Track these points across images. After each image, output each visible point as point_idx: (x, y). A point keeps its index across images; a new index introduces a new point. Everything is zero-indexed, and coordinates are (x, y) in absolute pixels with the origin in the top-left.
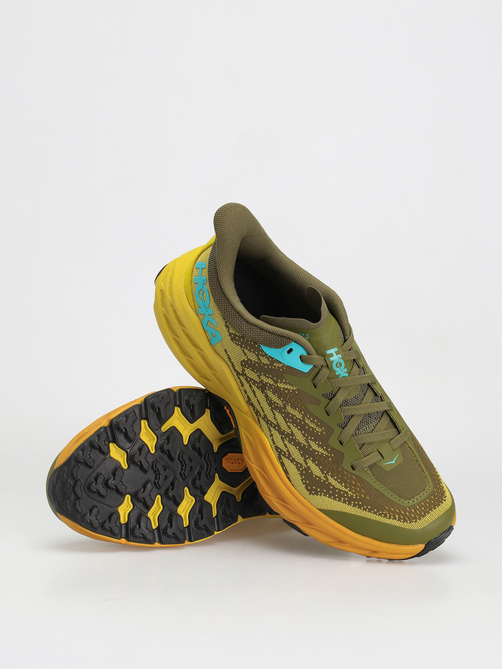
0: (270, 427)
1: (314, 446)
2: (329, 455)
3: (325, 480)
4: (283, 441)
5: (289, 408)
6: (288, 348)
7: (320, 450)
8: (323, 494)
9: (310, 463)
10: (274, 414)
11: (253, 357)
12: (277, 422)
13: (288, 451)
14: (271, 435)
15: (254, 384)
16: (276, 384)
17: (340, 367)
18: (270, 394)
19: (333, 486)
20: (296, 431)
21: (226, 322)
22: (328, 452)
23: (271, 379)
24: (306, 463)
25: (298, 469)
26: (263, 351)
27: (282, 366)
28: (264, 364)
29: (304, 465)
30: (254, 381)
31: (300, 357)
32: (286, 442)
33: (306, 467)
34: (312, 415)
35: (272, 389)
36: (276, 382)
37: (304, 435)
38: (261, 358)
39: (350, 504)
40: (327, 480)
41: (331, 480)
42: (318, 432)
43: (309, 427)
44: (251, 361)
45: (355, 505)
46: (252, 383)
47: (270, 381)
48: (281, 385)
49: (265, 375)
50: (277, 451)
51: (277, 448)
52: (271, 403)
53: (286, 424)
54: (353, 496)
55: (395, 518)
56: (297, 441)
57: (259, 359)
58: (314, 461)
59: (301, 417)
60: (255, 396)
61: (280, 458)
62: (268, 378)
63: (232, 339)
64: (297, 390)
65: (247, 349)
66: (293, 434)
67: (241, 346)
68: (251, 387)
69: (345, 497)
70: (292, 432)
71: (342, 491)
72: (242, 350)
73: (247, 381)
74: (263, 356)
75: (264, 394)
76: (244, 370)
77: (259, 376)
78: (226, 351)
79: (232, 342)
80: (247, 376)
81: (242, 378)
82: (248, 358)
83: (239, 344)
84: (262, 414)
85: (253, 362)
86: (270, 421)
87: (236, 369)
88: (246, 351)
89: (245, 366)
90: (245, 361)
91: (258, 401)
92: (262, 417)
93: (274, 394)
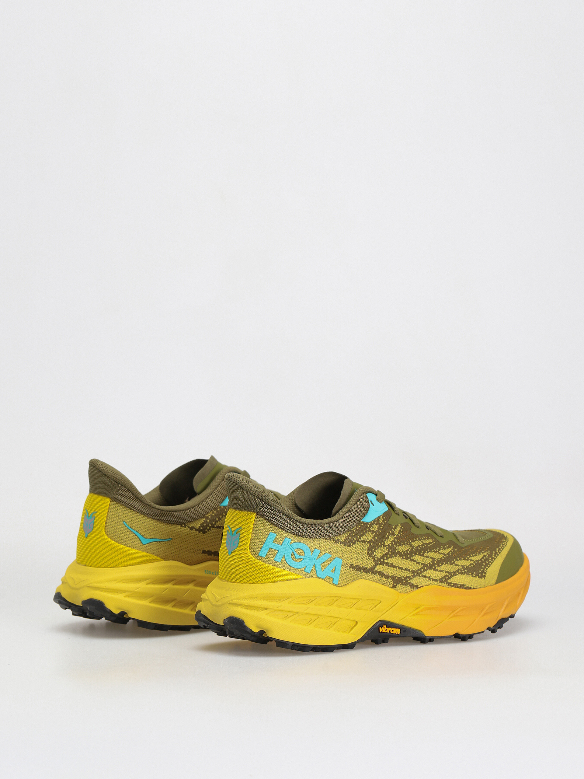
0: (422, 574)
2: (452, 548)
4: (437, 570)
5: (414, 544)
7: (448, 550)
9: (458, 563)
10: (415, 561)
11: (369, 537)
12: (422, 564)
13: (446, 572)
14: (430, 578)
15: (388, 558)
18: (400, 549)
19: (478, 560)
20: (431, 555)
21: (334, 540)
25: (462, 573)
26: (367, 523)
29: (459, 568)
30: (385, 555)
33: (461, 567)
35: (396, 542)
36: (393, 534)
38: (372, 529)
41: (474, 559)
44: (371, 541)
46: (386, 559)
47: (391, 538)
48: (397, 532)
49: (386, 539)
50: (443, 582)
51: (441, 581)
52: (407, 556)
53: (424, 556)
54: (487, 553)
57: (373, 532)
60: (395, 567)
61: (450, 584)
63: (350, 546)
64: (401, 526)
65: (362, 536)
66: (434, 559)
67: (358, 540)
68: (387, 564)
70: (432, 558)
71: (482, 557)
72: (361, 542)
73: (382, 563)
74: (371, 526)
75: (398, 555)
76: (374, 557)
77: (385, 546)
78: (352, 566)
79: (351, 548)
80: (379, 559)
81: (379, 568)
82: (368, 542)
83: (355, 541)
84: (410, 574)
85: (373, 540)
86: (417, 570)
87: (368, 568)
88: (363, 538)
89: (372, 553)
90: (369, 549)
91: (400, 568)
92: (412, 577)
93: (400, 545)
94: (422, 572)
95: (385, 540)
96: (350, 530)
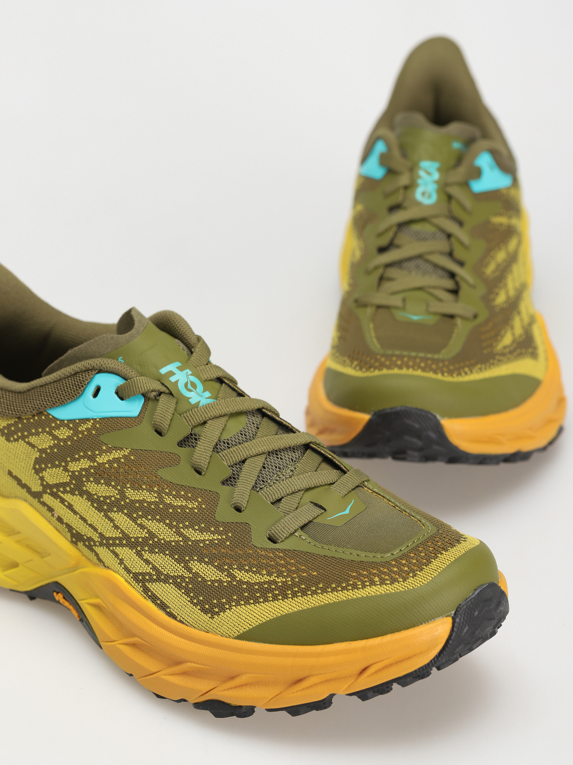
0: (114, 548)
1: (193, 535)
2: (224, 537)
3: (229, 579)
4: (142, 557)
5: (132, 494)
6: (91, 389)
7: (207, 536)
8: (234, 604)
9: (196, 566)
10: (112, 520)
11: (46, 442)
12: (122, 532)
13: (154, 568)
14: (121, 562)
15: (65, 491)
16: (95, 461)
17: (196, 390)
18: (92, 487)
19: (247, 583)
20: (154, 526)
22: (220, 534)
23: (83, 457)
24: (189, 570)
25: (178, 586)
26: (55, 419)
27: (92, 424)
28: (65, 441)
29: (187, 574)
30: (64, 485)
31: (117, 393)
32: (146, 556)
33: (191, 575)
34: (173, 486)
35: (92, 475)
36: (92, 458)
37: (170, 526)
38: (57, 432)
39: (285, 597)
40: (234, 577)
41: (240, 575)
42: (193, 508)
43: (174, 507)
44: (45, 451)
45: (294, 595)
46: (61, 492)
47: (85, 464)
48: (102, 459)
49: (74, 460)
50: (137, 581)
51: (136, 576)
52: (100, 505)
53: (136, 523)
54: (286, 582)
55: (373, 583)
56: (162, 542)
57: (55, 437)
58: (200, 560)
59: (156, 497)
60: (75, 513)
61: (146, 590)
62: (78, 460)
64: (131, 453)
65: (32, 434)
66: (152, 535)
67: (23, 438)
68: (63, 501)
69: (272, 591)
70: (149, 532)
71: (265, 582)
72: (27, 444)
73: (55, 495)
74: (58, 427)
75: (85, 497)
76: (42, 479)
77: (66, 470)
78: (10, 473)
79: (9, 445)
80: (51, 487)
81: (47, 498)
82: (39, 450)
83: (19, 438)
84: (96, 537)
85: (49, 451)
86: (111, 538)
87: (33, 490)
88: (33, 439)
89: (42, 470)
90: (37, 461)
91: (82, 518)
92: (98, 544)
93: (98, 482)
94: (114, 545)
95: (72, 461)
96: (19, 418)
